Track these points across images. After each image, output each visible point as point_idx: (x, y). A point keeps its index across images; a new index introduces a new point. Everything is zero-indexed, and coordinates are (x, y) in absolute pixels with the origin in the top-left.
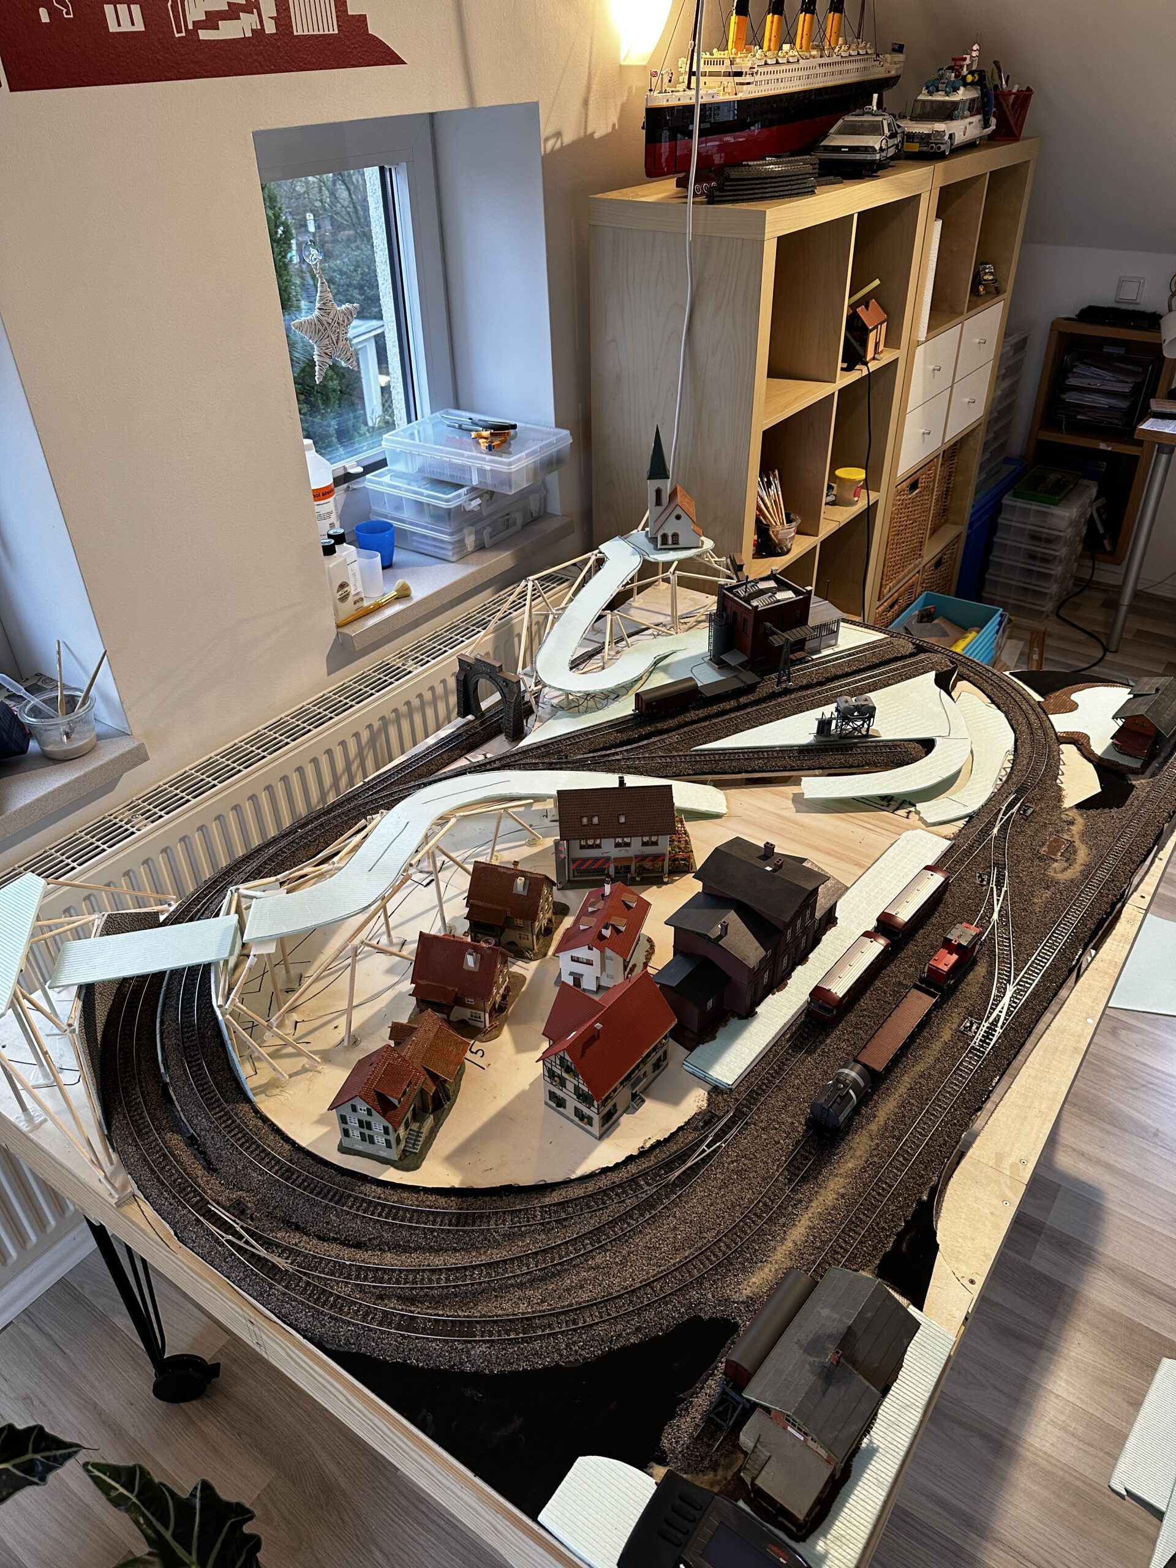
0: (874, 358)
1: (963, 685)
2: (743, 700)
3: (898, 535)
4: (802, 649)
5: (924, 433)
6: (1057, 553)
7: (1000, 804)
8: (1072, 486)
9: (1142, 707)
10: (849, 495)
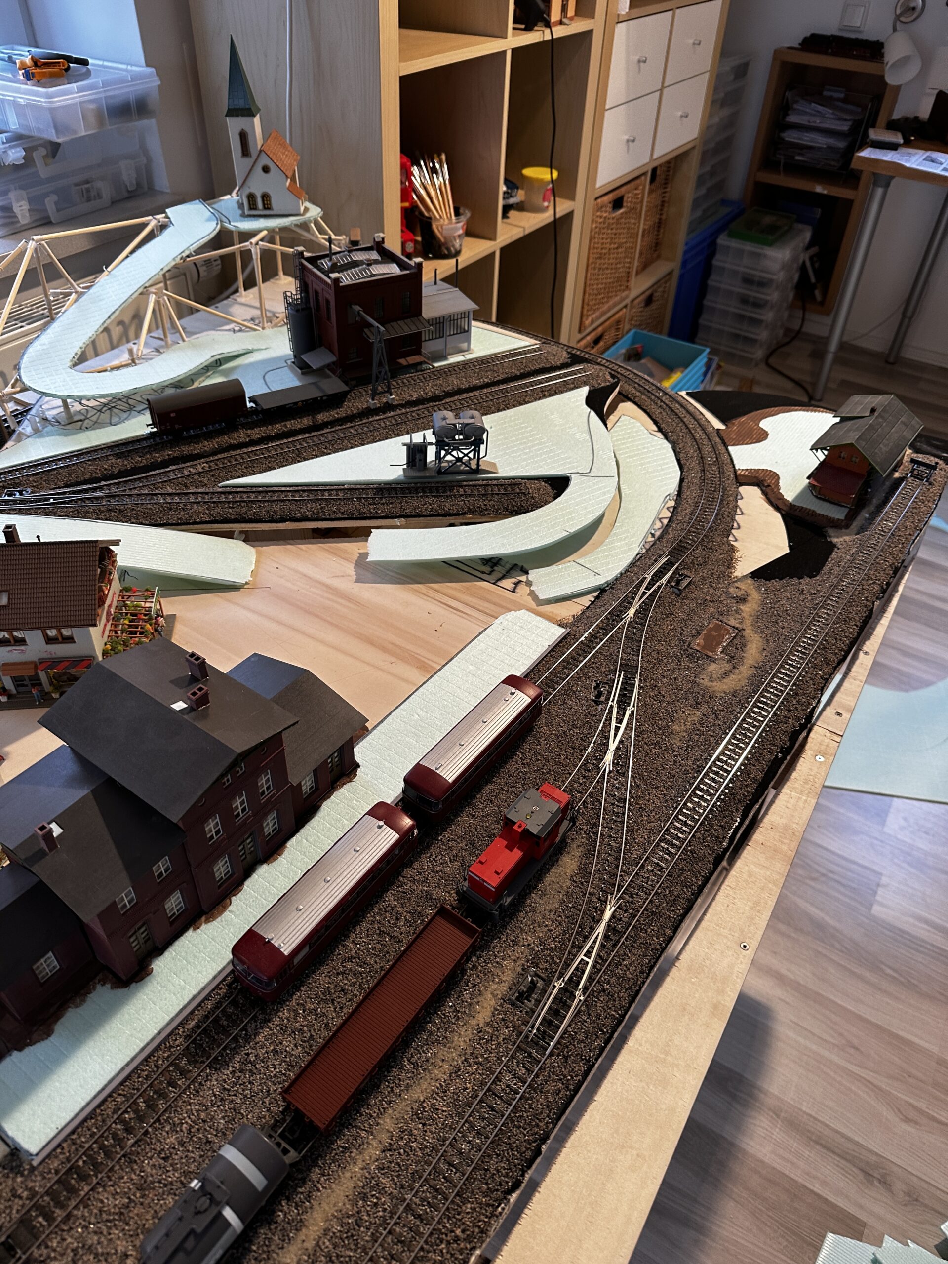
0: (561, 23)
1: (627, 407)
2: (321, 417)
3: (600, 258)
4: (418, 352)
5: (628, 141)
6: (768, 298)
7: (645, 571)
8: (786, 228)
9: (851, 434)
10: (537, 200)
